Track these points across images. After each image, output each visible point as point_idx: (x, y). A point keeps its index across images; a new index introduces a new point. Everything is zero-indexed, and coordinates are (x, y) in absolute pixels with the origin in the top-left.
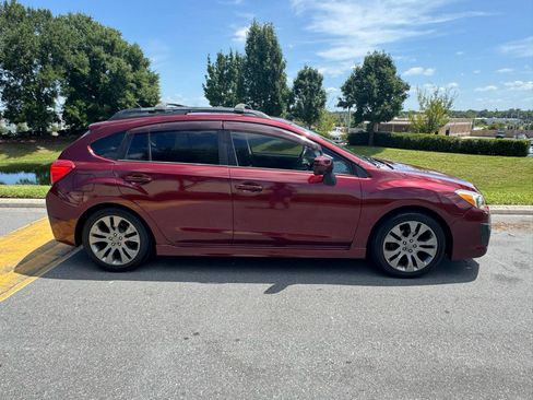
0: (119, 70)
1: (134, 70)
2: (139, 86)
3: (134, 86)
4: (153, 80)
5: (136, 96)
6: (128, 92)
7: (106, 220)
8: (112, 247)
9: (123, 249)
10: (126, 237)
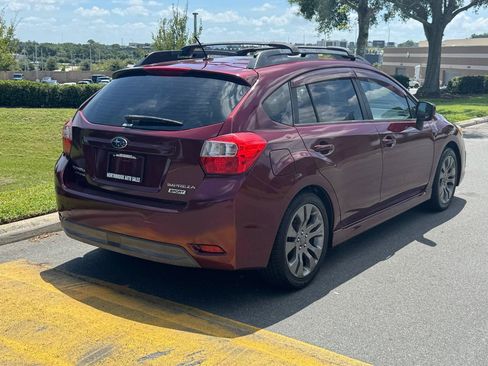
7: (300, 213)
8: (299, 253)
9: (309, 250)
10: (312, 231)
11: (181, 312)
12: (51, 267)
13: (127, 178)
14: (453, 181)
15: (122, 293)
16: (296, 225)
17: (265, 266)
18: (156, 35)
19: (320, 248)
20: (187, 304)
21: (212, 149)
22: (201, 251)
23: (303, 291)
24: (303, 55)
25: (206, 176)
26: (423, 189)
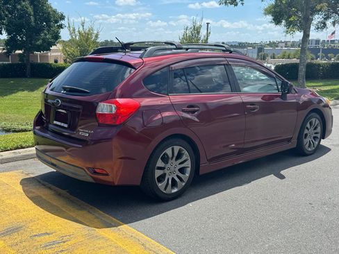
7: (169, 151)
8: (169, 177)
9: (177, 176)
10: (180, 164)
11: (84, 209)
12: (32, 176)
13: (62, 124)
14: (319, 136)
15: (60, 195)
16: (165, 159)
17: (139, 184)
18: (181, 37)
19: (187, 175)
20: (91, 205)
21: (104, 108)
22: (95, 172)
23: (170, 203)
24: (187, 49)
25: (100, 125)
26: (289, 140)
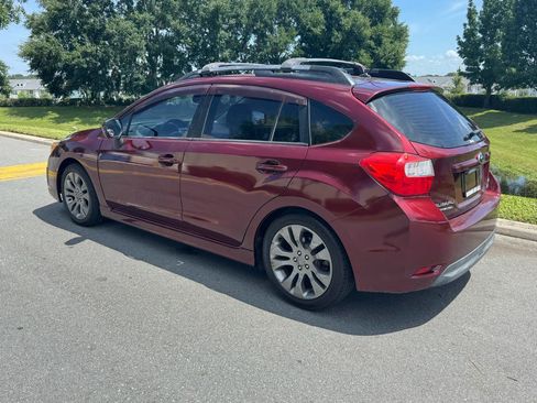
0: (353, 25)
1: (374, 24)
2: (379, 42)
3: (372, 44)
4: (400, 35)
5: (373, 55)
6: (362, 51)
